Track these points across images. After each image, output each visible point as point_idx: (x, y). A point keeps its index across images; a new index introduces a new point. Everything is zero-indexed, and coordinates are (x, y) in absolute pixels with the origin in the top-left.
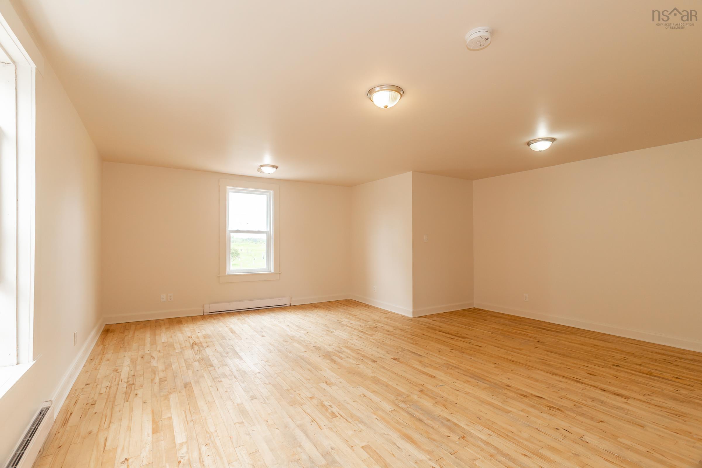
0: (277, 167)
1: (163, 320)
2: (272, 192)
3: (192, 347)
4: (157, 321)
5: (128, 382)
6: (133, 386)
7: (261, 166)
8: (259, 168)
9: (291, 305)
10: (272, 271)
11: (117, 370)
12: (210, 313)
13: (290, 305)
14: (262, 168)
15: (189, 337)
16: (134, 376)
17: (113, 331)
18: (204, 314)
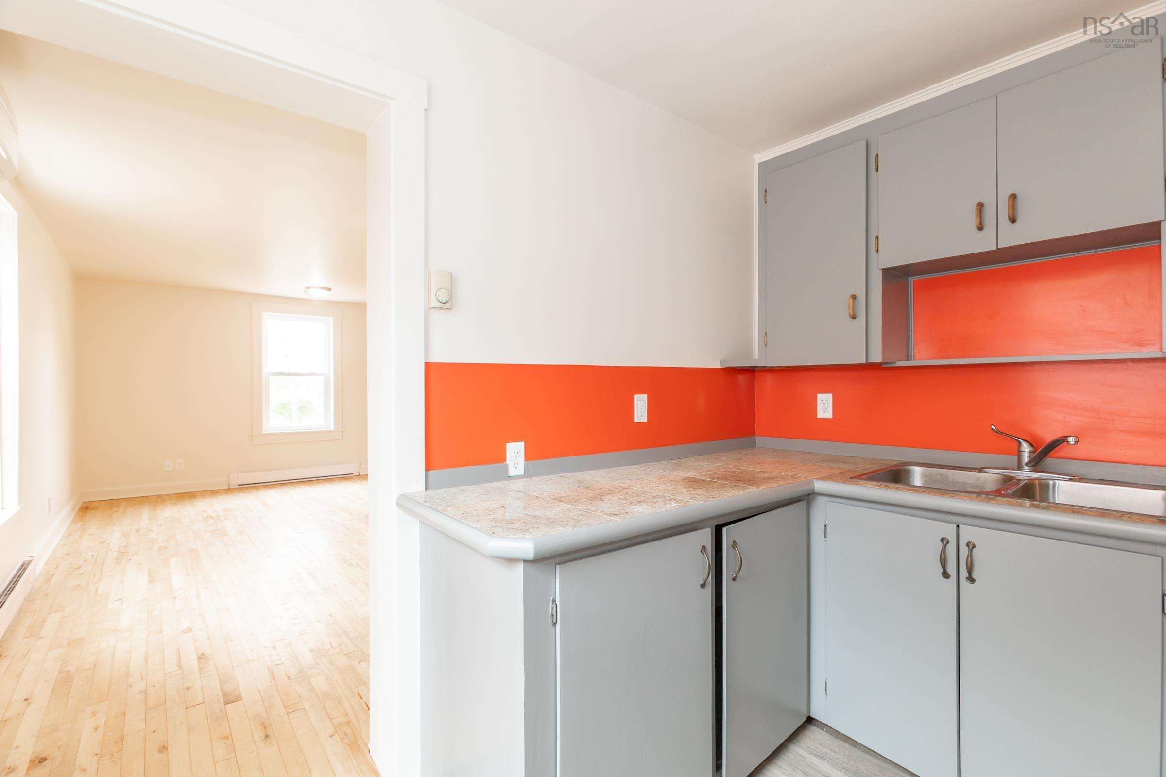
0: (330, 290)
1: (168, 495)
2: (331, 319)
3: (206, 520)
4: (158, 496)
5: (118, 551)
6: (126, 554)
7: (307, 288)
8: (305, 289)
9: (360, 475)
10: (332, 428)
11: (104, 542)
12: (239, 485)
13: (358, 474)
14: (308, 290)
15: (203, 511)
16: (126, 546)
17: (95, 508)
18: (231, 487)
